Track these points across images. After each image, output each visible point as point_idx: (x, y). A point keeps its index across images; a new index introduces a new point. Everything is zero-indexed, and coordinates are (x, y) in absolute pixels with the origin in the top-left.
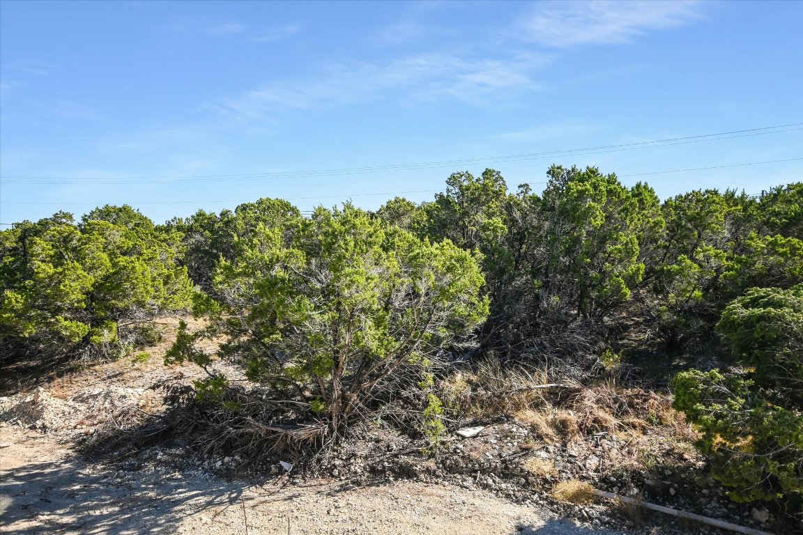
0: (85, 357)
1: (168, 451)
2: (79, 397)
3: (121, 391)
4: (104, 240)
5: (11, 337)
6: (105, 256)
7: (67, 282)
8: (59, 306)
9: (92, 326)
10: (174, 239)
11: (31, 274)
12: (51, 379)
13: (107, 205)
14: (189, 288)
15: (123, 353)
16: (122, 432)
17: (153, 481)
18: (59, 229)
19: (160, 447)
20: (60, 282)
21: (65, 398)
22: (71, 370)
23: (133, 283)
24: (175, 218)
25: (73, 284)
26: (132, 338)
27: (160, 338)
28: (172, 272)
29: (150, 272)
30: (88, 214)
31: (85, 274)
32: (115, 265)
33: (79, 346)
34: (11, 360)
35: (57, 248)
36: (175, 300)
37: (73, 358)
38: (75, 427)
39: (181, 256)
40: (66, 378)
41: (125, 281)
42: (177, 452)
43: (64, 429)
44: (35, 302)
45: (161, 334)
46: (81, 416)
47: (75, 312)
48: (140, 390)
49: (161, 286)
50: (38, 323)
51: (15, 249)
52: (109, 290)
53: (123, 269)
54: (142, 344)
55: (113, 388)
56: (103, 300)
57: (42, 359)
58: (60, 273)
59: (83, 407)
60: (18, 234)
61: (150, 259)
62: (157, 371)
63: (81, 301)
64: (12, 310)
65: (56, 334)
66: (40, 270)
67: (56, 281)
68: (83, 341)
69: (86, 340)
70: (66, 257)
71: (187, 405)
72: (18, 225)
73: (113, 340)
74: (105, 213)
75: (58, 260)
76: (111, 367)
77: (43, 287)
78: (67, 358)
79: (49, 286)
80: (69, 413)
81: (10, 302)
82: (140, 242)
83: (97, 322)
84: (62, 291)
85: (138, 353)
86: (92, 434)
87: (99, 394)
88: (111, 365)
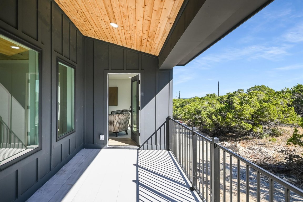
0: (251, 135)
1: (288, 178)
2: (250, 148)
3: (265, 150)
4: (257, 97)
5: (228, 126)
6: (257, 103)
7: (245, 111)
8: (242, 118)
9: (253, 126)
10: (287, 96)
11: (233, 108)
12: (240, 140)
13: (255, 86)
14: (294, 116)
15: (265, 137)
16: (267, 164)
17: (282, 187)
18: (242, 94)
19: (285, 176)
20: (242, 111)
21: (245, 147)
22: (246, 139)
23: (269, 113)
24: (285, 88)
25: (247, 111)
26: (269, 132)
27: (280, 134)
28: (286, 109)
29: (276, 109)
30: (249, 89)
31: (251, 108)
32: (261, 106)
33: (248, 132)
34: (228, 132)
35: (241, 100)
36: (288, 120)
37: (247, 135)
38: (249, 157)
39: (290, 103)
40: (245, 141)
41: (266, 111)
42: (293, 180)
43: (246, 157)
44: (235, 116)
45: (281, 133)
46: (251, 155)
47: (247, 121)
48: (273, 151)
49: (281, 114)
50: (236, 122)
51: (227, 101)
52: (259, 114)
53: (265, 107)
54: (272, 135)
55: (262, 148)
56: (257, 117)
57: (237, 134)
58: (243, 108)
59: (251, 152)
60: (228, 96)
61: (276, 104)
62: (280, 146)
63: (250, 117)
64: (229, 118)
65: (242, 127)
66: (236, 107)
67: (241, 110)
68: (250, 130)
69: (251, 130)
70: (244, 103)
71: (297, 163)
72: (227, 94)
73: (261, 132)
74: (255, 88)
75: (241, 104)
76: (260, 141)
77: (237, 112)
78: (245, 135)
79: (239, 111)
80: (247, 152)
81: (228, 116)
82: (271, 98)
83: (255, 125)
84: (243, 113)
85: (271, 138)
86: (255, 162)
87: (257, 149)
88: (260, 140)
